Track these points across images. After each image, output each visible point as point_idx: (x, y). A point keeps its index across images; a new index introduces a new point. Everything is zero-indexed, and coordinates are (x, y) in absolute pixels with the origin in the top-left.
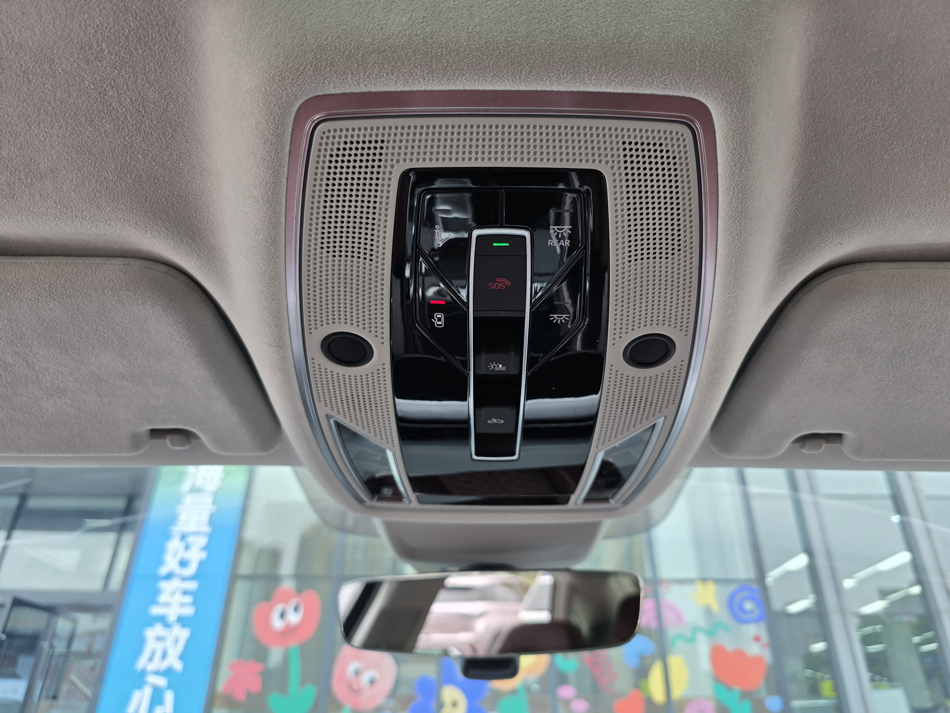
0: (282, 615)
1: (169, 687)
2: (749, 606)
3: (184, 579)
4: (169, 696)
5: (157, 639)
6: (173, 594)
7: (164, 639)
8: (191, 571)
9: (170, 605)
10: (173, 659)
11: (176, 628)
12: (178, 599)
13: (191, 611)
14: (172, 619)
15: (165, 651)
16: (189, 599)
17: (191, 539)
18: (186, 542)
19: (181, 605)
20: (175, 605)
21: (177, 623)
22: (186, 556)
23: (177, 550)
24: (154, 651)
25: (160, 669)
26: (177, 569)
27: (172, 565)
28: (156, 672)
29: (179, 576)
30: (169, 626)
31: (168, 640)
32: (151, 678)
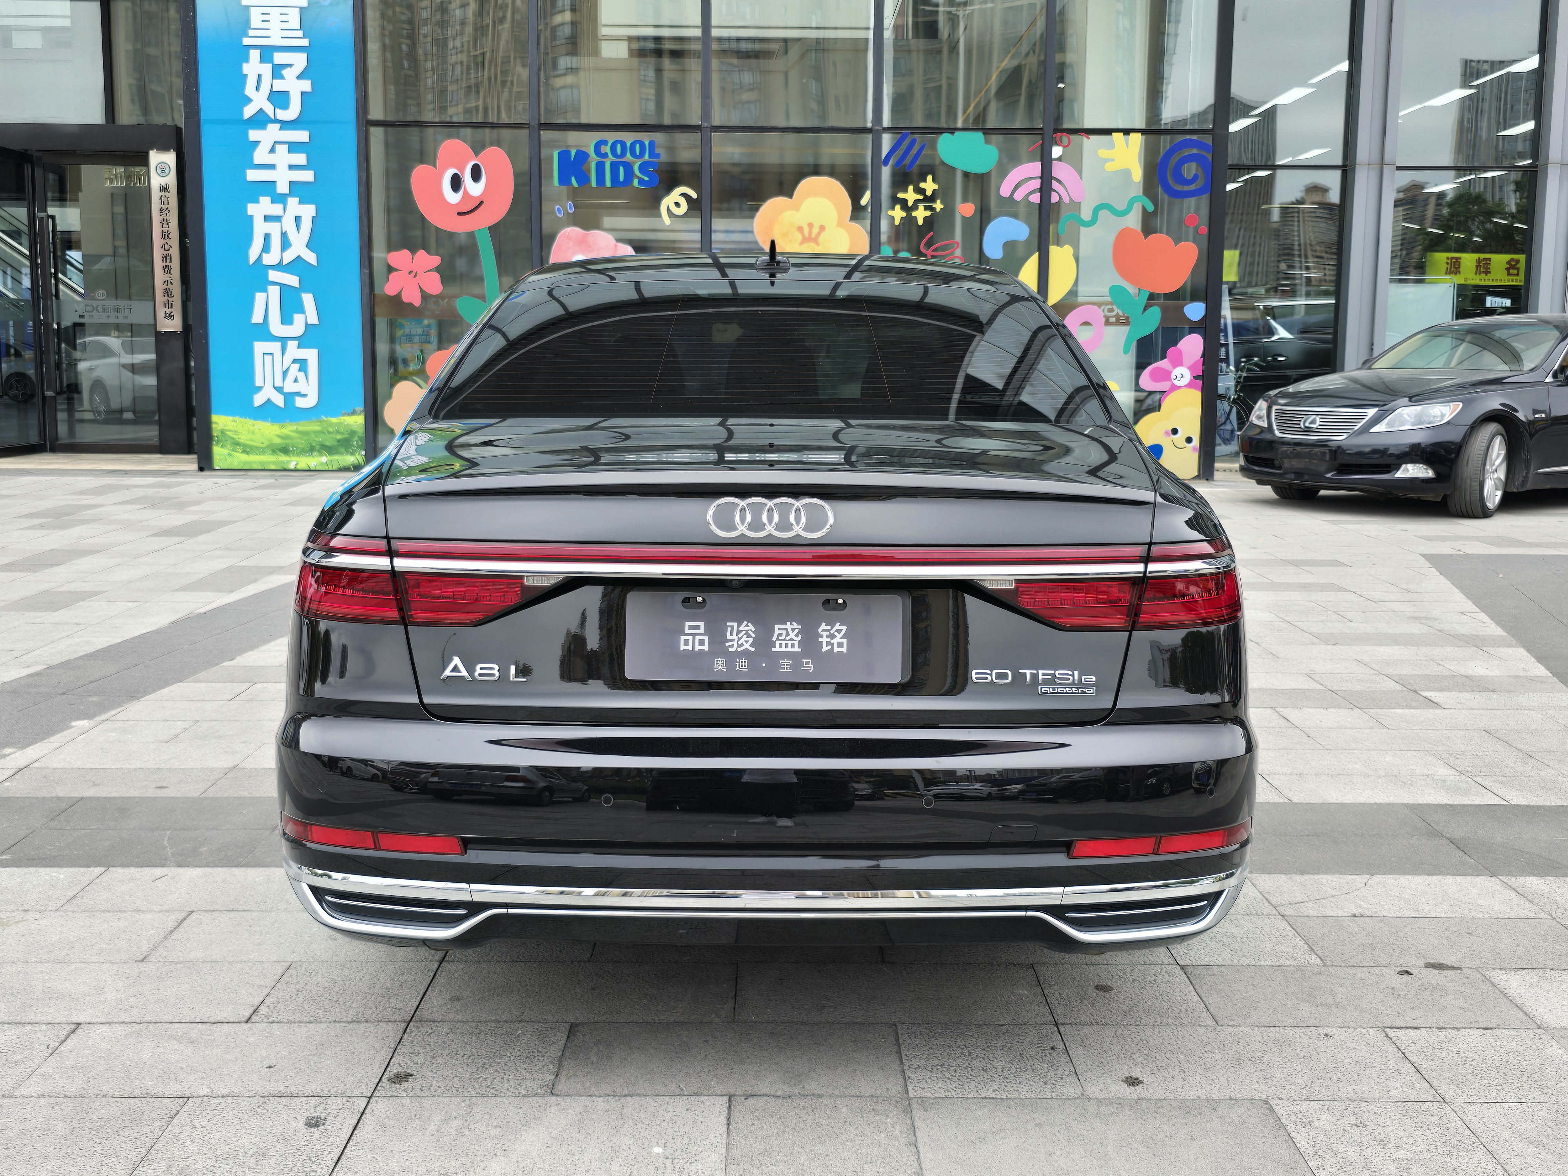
0: (456, 183)
1: (303, 288)
2: (1190, 170)
3: (285, 125)
4: (308, 299)
5: (267, 218)
6: (272, 150)
7: (277, 218)
8: (292, 112)
9: (272, 167)
10: (299, 248)
11: (293, 201)
12: (283, 157)
13: (308, 176)
14: (283, 188)
15: (284, 236)
16: (300, 159)
17: (279, 58)
18: (270, 65)
19: (291, 167)
20: (282, 167)
21: (291, 194)
22: (279, 86)
23: (260, 76)
24: (267, 236)
25: (285, 262)
26: (269, 109)
27: (258, 101)
28: (278, 267)
29: (276, 121)
30: (280, 199)
31: (284, 219)
32: (273, 275)
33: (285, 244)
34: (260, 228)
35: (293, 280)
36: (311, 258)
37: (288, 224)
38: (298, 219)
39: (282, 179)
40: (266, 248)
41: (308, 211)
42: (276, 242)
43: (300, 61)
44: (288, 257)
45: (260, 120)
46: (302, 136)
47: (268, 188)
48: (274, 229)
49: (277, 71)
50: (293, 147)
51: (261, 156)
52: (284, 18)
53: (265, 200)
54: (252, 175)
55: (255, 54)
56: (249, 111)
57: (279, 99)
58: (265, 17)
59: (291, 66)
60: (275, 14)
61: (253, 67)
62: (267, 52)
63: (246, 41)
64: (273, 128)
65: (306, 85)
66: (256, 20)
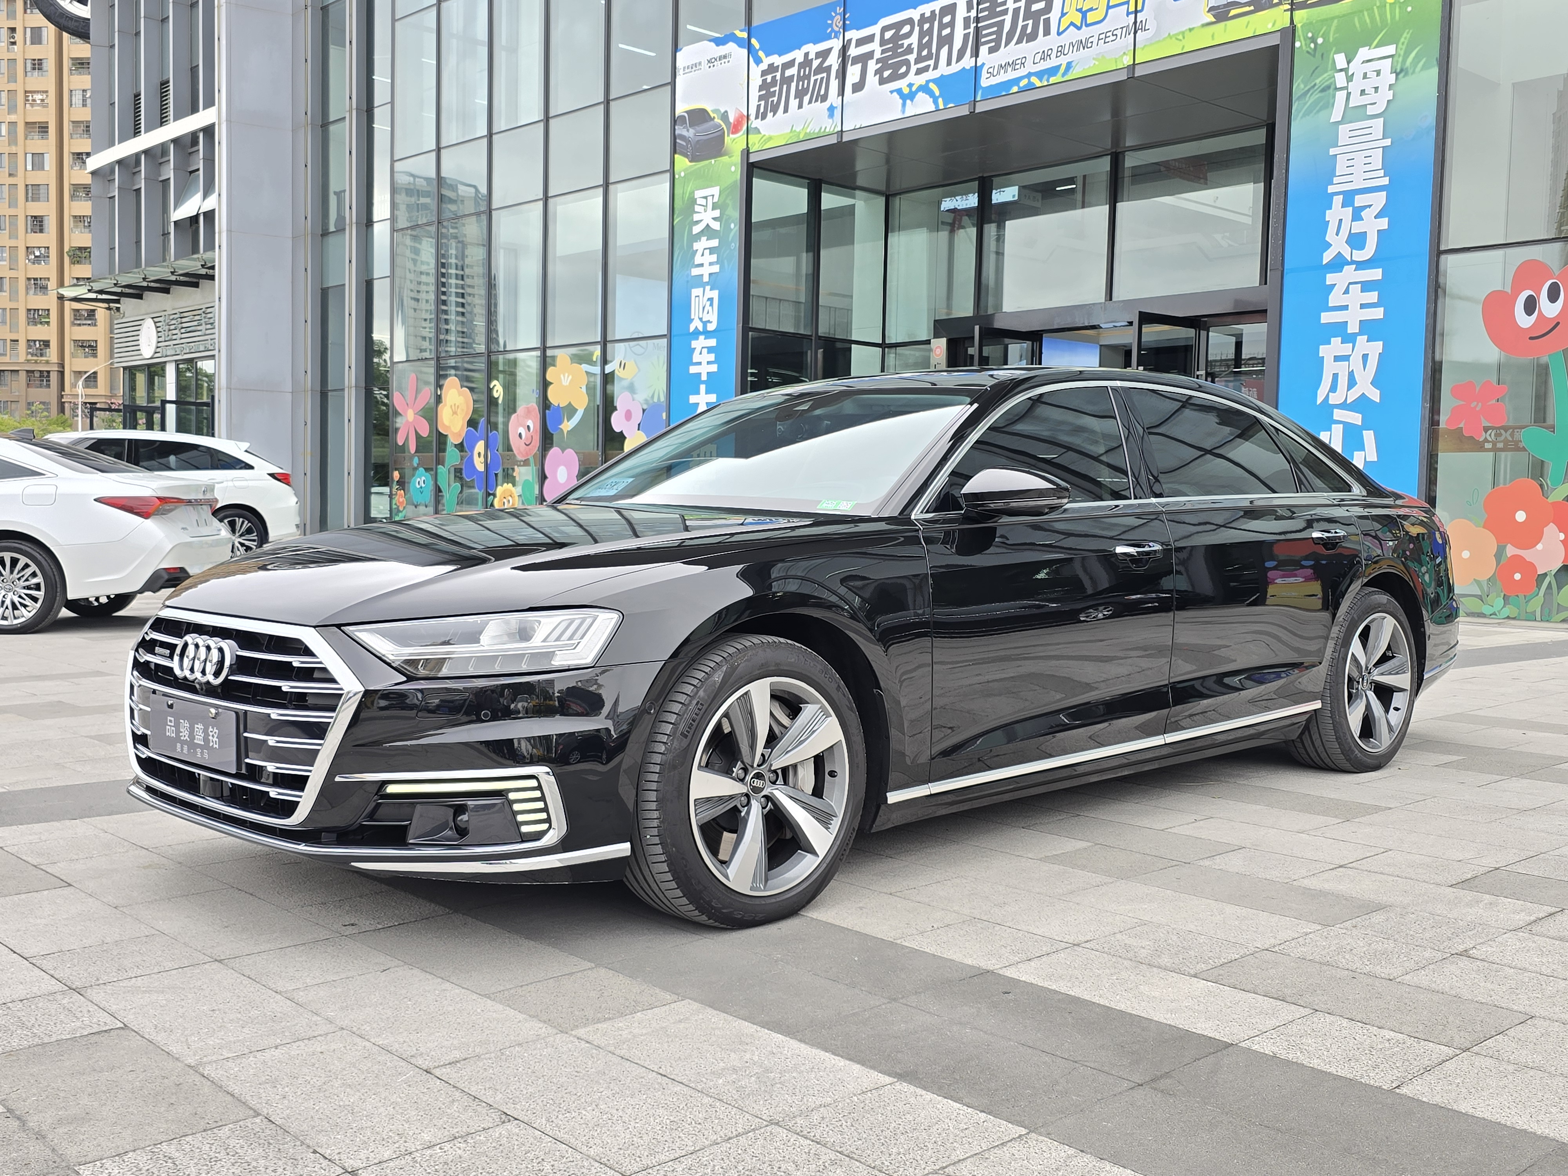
0: (1530, 307)
1: (1365, 426)
3: (1361, 265)
4: (1369, 436)
5: (1337, 359)
6: (1347, 292)
7: (1346, 358)
8: (1368, 253)
9: (1345, 308)
10: (1365, 387)
11: (1362, 339)
12: (1357, 296)
13: (1378, 313)
14: (1353, 328)
15: (1351, 375)
16: (1372, 297)
17: (1360, 200)
18: (1351, 209)
19: (1363, 306)
20: (1354, 307)
21: (1361, 333)
22: (1357, 227)
23: (1341, 220)
24: (1335, 376)
25: (1348, 402)
26: (1346, 252)
27: (1338, 245)
28: (1344, 406)
29: (1353, 262)
30: (1350, 339)
31: (1351, 358)
32: (1338, 414)
33: (1352, 382)
34: (1329, 368)
35: (1356, 418)
36: (1375, 395)
37: (1356, 363)
38: (1365, 357)
39: (1353, 320)
40: (1333, 388)
41: (1375, 349)
42: (1343, 382)
43: (1379, 200)
44: (1353, 395)
45: (1338, 264)
46: (1376, 274)
47: (1340, 329)
48: (1342, 369)
49: (1357, 216)
50: (1366, 286)
51: (1335, 298)
52: (1368, 160)
53: (1336, 341)
54: (1326, 318)
55: (1338, 200)
56: (1327, 257)
57: (1357, 241)
58: (1350, 163)
59: (1370, 206)
60: (1359, 158)
61: (1336, 213)
62: (1348, 197)
63: (1331, 189)
64: (1349, 269)
65: (1383, 224)
66: (1341, 168)
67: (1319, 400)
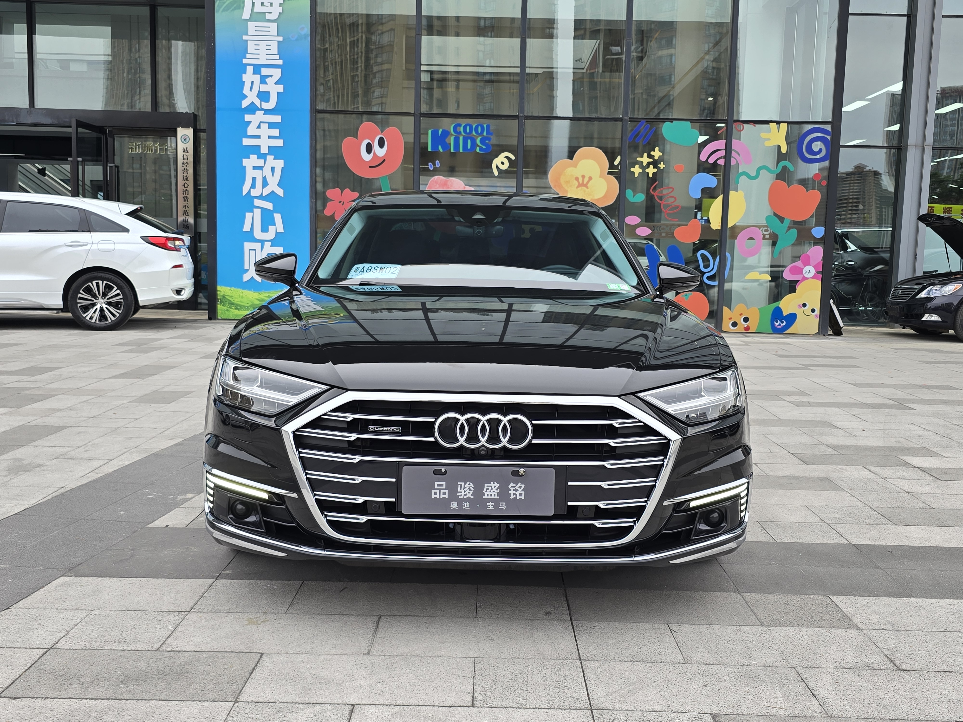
0: (368, 149)
1: (275, 210)
2: (817, 146)
3: (267, 112)
4: (278, 217)
5: (255, 168)
6: (259, 127)
7: (261, 168)
8: (272, 104)
9: (258, 137)
10: (273, 186)
11: (270, 158)
12: (265, 131)
13: (280, 143)
14: (264, 150)
15: (264, 178)
16: (276, 132)
17: (265, 71)
18: (259, 76)
19: (270, 137)
20: (264, 137)
21: (269, 154)
22: (264, 88)
23: (252, 82)
24: (254, 179)
25: (264, 195)
26: (257, 102)
27: (251, 97)
28: (260, 197)
29: (262, 109)
30: (263, 157)
31: (264, 169)
32: (257, 202)
33: (265, 183)
34: (250, 174)
35: (269, 206)
36: (280, 192)
37: (267, 172)
38: (273, 169)
39: (264, 145)
40: (253, 186)
41: (279, 164)
42: (259, 183)
43: (277, 73)
44: (266, 192)
45: (252, 109)
46: (277, 119)
47: (256, 150)
48: (258, 174)
49: (263, 80)
50: (271, 125)
51: (251, 130)
52: (268, 47)
53: (253, 157)
54: (246, 142)
55: (250, 69)
56: (245, 104)
57: (264, 96)
58: (257, 47)
59: (271, 76)
60: (263, 45)
61: (249, 77)
62: (257, 69)
63: (245, 61)
64: (259, 113)
65: (281, 88)
66: (251, 48)
67: (244, 193)
